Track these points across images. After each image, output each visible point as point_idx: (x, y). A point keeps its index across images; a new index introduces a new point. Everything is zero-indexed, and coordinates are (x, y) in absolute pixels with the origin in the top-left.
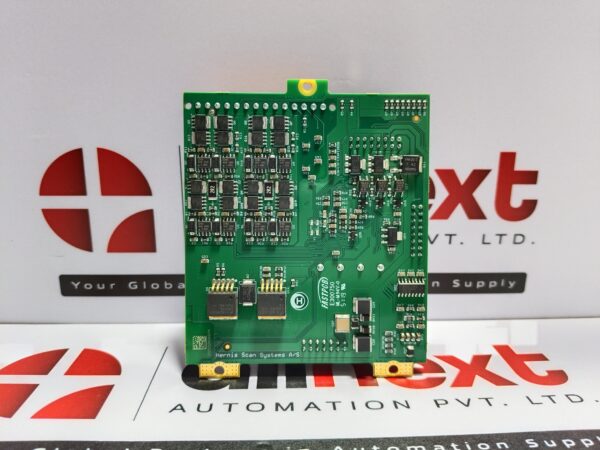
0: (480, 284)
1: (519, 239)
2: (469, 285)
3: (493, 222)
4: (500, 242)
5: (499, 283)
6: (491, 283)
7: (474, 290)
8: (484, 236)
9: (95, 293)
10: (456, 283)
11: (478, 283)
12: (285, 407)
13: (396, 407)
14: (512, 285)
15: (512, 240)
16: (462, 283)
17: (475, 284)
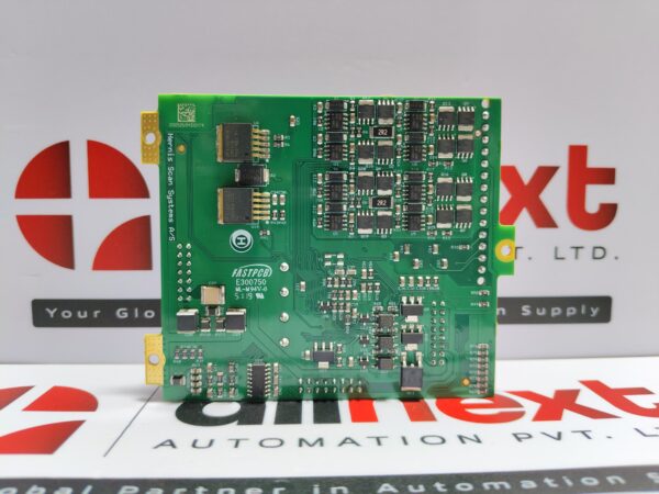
0: (556, 312)
1: (599, 253)
2: (541, 312)
3: (567, 232)
4: (576, 257)
5: (579, 309)
6: (569, 309)
7: (547, 320)
8: (556, 249)
9: (74, 323)
10: (526, 311)
11: (553, 310)
12: (311, 442)
13: (463, 442)
15: (591, 255)
16: (533, 310)
17: (549, 312)
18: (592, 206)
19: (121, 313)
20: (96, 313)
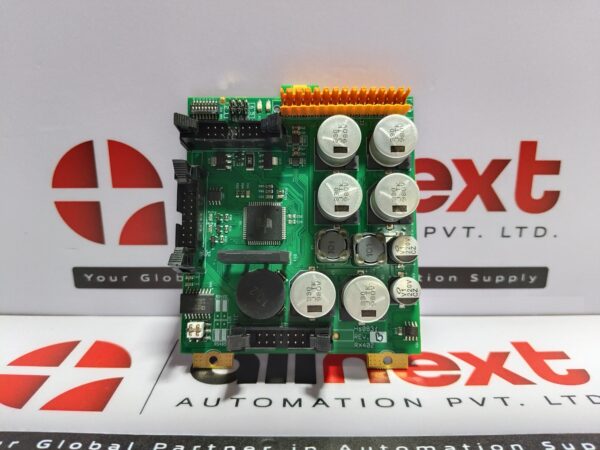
0: (499, 279)
1: (540, 232)
2: (487, 280)
3: (513, 214)
4: (520, 236)
5: (519, 277)
6: (511, 277)
7: (492, 285)
8: (503, 229)
9: (107, 285)
10: (474, 278)
11: (497, 277)
12: (292, 403)
13: (407, 405)
14: (533, 279)
15: (533, 233)
16: (480, 278)
17: (494, 279)
18: (537, 193)
19: (145, 278)
20: (124, 278)
